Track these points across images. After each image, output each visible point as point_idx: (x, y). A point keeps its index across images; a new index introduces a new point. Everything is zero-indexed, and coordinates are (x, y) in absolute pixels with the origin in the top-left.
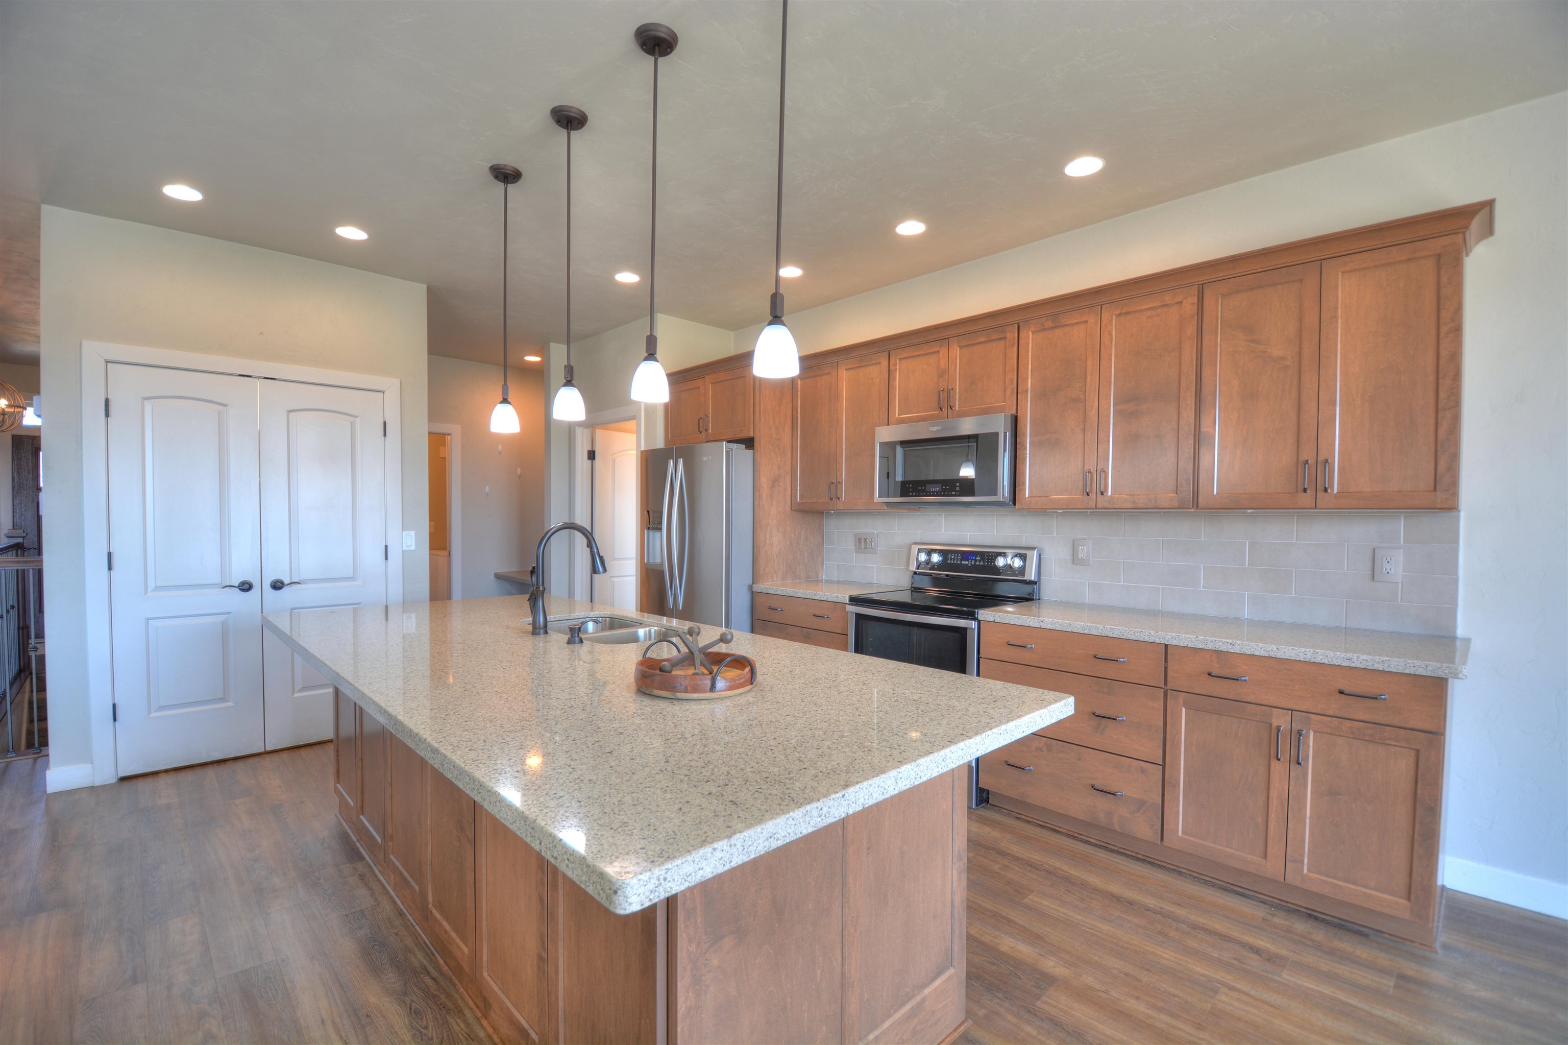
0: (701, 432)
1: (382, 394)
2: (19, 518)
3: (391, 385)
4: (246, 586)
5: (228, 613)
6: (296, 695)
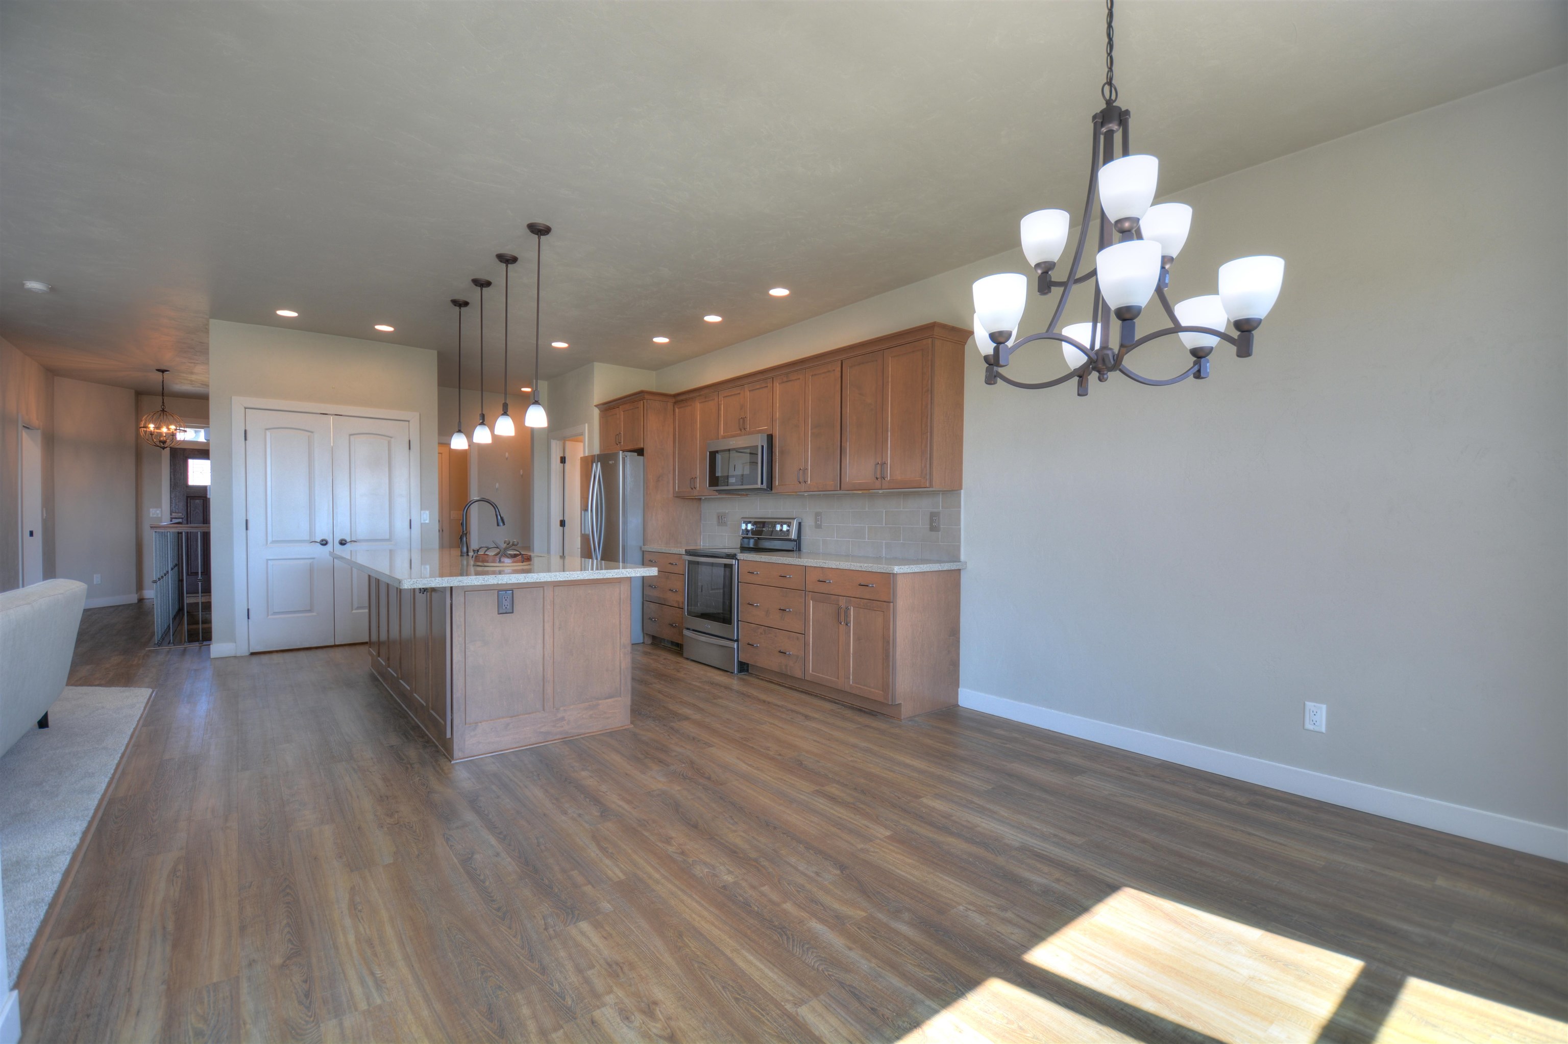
0: (617, 444)
1: (408, 422)
2: (175, 507)
3: (414, 417)
4: (324, 542)
5: (314, 558)
6: (354, 611)
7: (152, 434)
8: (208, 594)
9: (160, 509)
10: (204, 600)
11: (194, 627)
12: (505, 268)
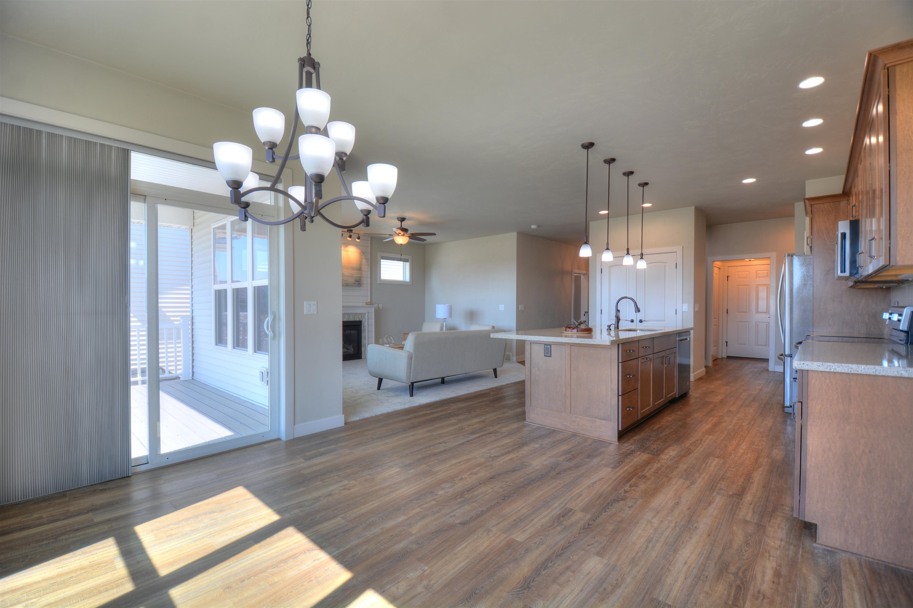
1: (676, 253)
3: (679, 249)
12: (608, 166)
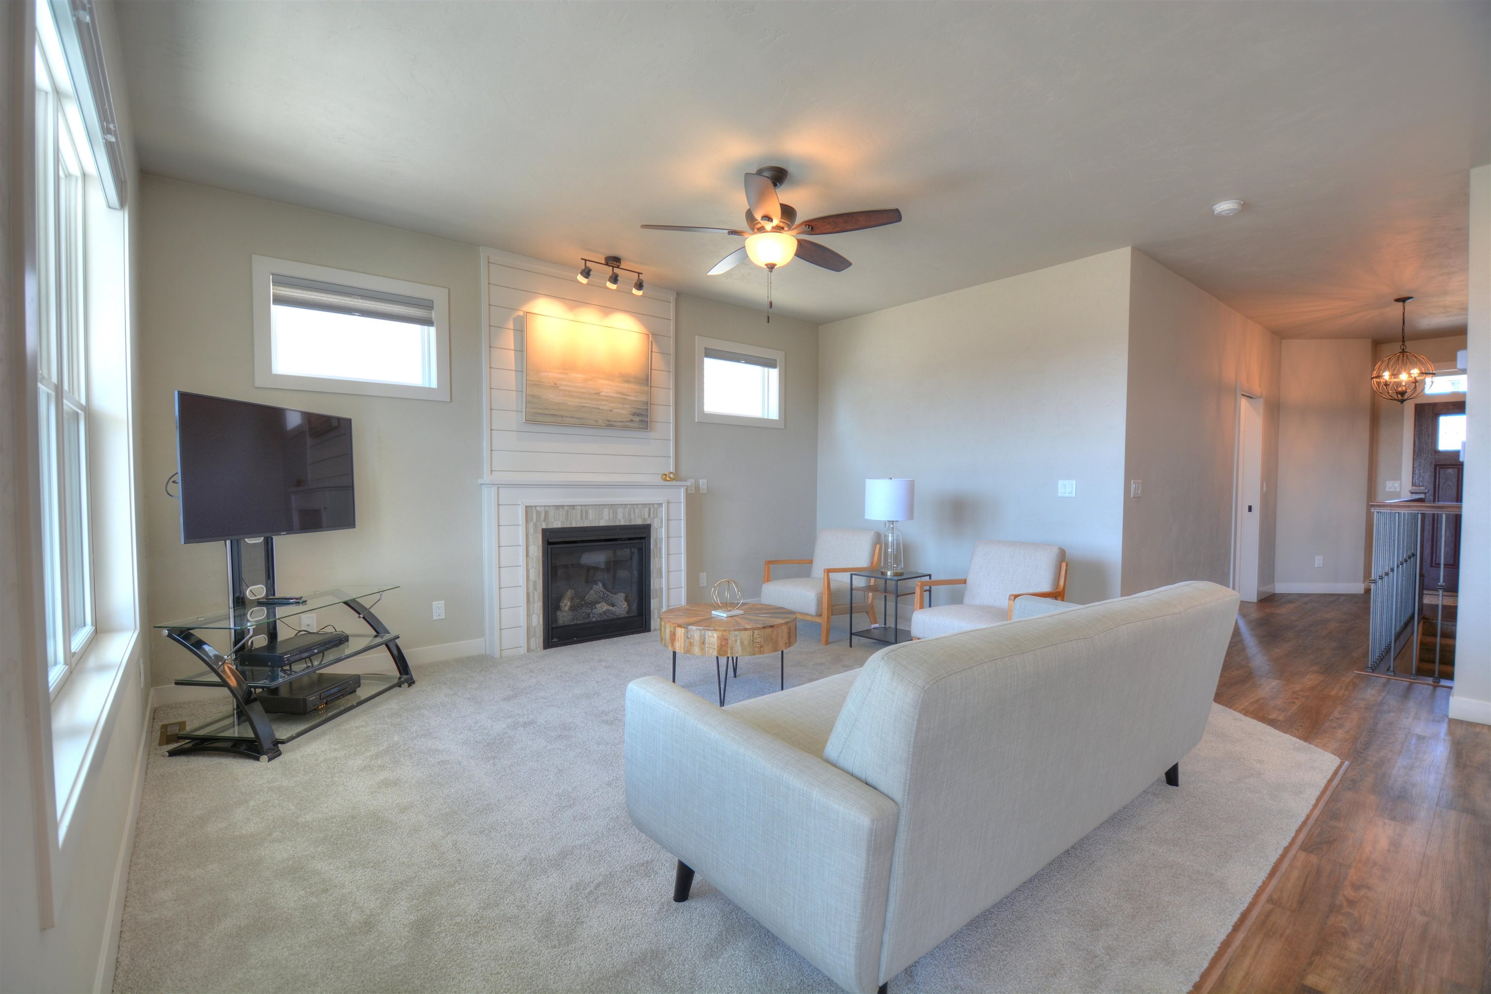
7: (1386, 384)
8: (1453, 594)
9: (1399, 482)
10: (1448, 602)
11: (1429, 639)
